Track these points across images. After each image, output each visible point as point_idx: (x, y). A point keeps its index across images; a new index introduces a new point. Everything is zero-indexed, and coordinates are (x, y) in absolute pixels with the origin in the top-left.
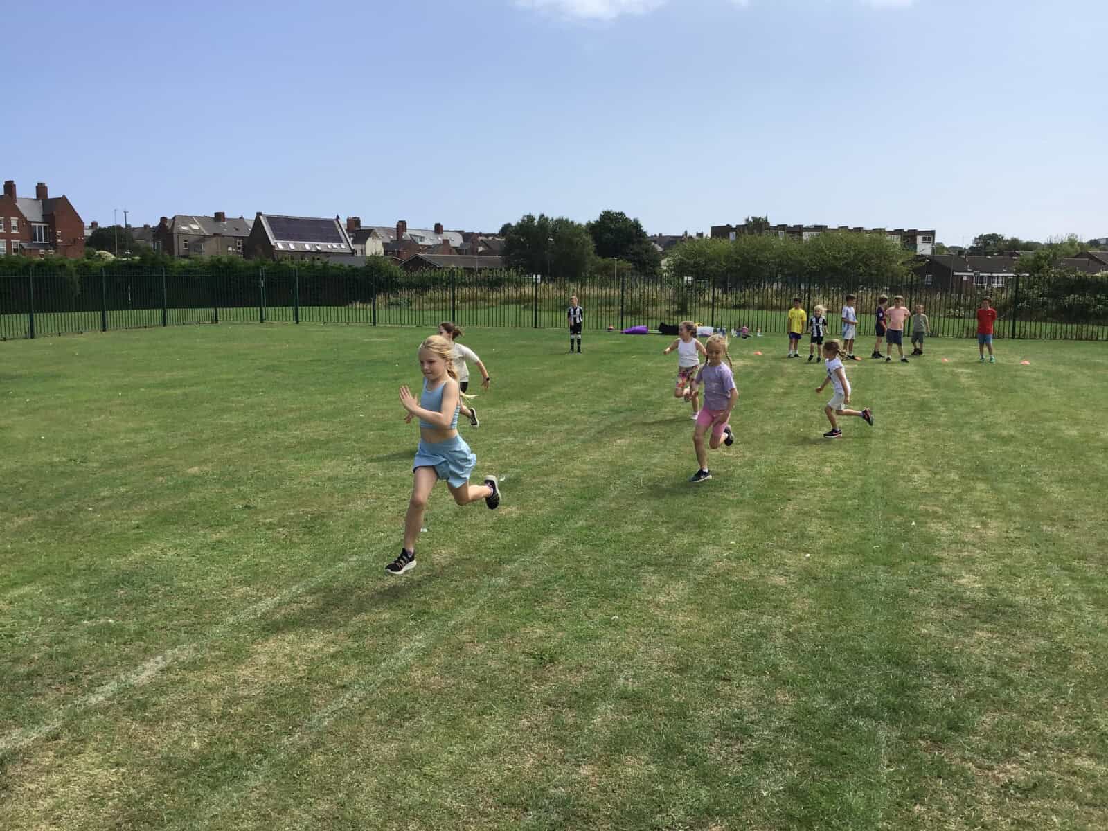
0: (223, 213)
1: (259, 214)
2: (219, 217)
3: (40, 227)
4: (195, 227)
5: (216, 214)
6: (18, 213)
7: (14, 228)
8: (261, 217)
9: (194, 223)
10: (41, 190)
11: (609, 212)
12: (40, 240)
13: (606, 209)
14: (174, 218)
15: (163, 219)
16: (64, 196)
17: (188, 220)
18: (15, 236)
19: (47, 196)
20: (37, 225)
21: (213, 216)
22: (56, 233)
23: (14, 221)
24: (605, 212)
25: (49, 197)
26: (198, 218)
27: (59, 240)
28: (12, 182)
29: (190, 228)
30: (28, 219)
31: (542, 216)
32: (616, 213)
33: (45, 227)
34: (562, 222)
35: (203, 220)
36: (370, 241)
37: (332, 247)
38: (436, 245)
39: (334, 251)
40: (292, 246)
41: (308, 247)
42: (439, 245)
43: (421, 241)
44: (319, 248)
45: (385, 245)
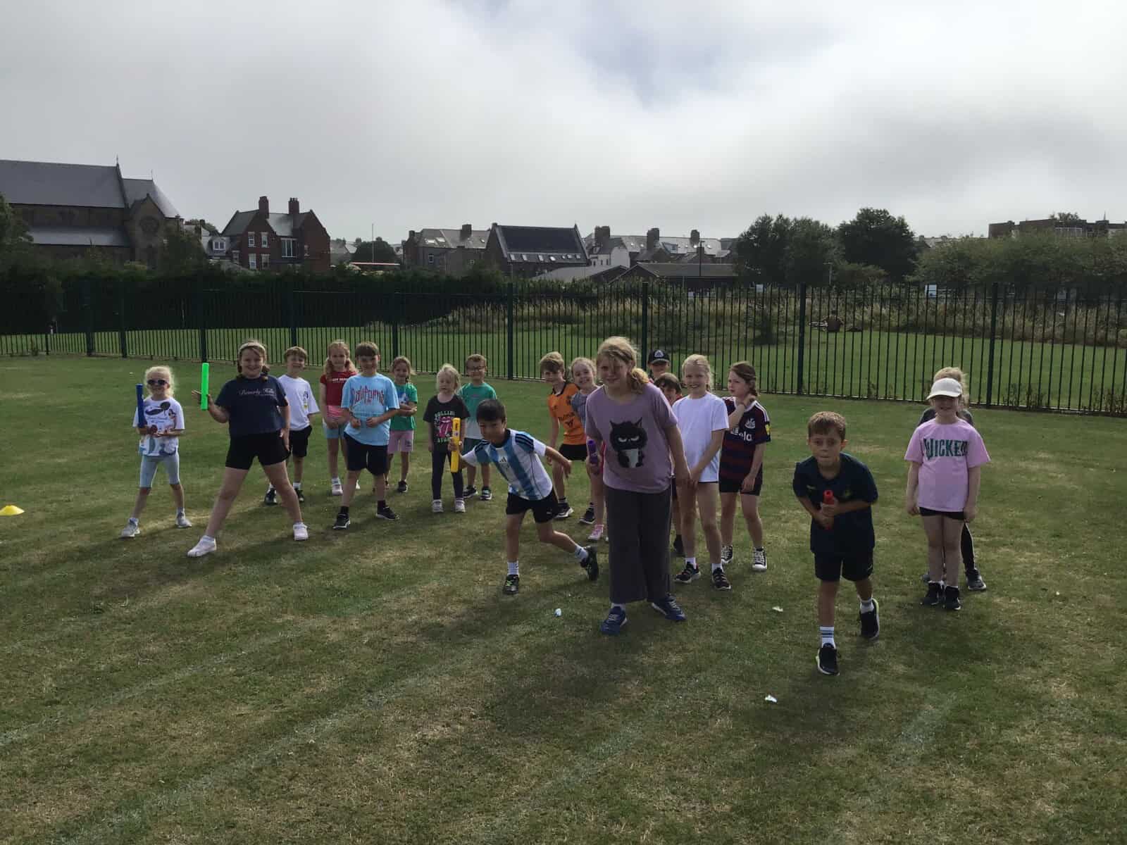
0: (470, 225)
2: (466, 230)
3: (289, 242)
4: (441, 240)
5: (464, 226)
6: (268, 229)
7: (264, 243)
8: (496, 228)
9: (441, 236)
10: (294, 204)
11: (868, 210)
12: (289, 254)
13: (865, 207)
14: (422, 231)
15: (412, 233)
16: (311, 211)
18: (265, 251)
19: (298, 211)
20: (286, 239)
21: (461, 229)
22: (304, 248)
23: (264, 236)
24: (863, 211)
26: (446, 231)
27: (306, 255)
28: (265, 198)
29: (437, 241)
30: (278, 234)
31: (781, 216)
32: (877, 211)
33: (293, 241)
34: (806, 223)
35: (450, 233)
36: (616, 251)
37: (566, 256)
38: (690, 254)
39: (568, 262)
40: (525, 258)
41: (541, 259)
42: (693, 253)
43: (673, 249)
44: (553, 259)
45: (633, 256)
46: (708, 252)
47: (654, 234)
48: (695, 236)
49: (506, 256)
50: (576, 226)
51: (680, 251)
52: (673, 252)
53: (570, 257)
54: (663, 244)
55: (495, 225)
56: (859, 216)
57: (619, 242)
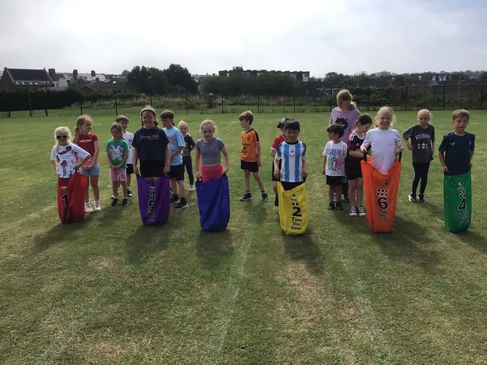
8: (7, 70)
11: (173, 65)
31: (143, 67)
32: (177, 65)
34: (153, 69)
36: (60, 80)
37: (43, 83)
38: (93, 81)
39: (44, 85)
40: (23, 83)
41: (31, 83)
42: (95, 81)
43: (85, 79)
44: (36, 84)
45: (68, 81)
46: (100, 80)
47: (75, 72)
48: (93, 73)
49: (14, 83)
50: (45, 69)
51: (88, 80)
52: (85, 80)
53: (44, 82)
54: (80, 76)
55: (6, 68)
56: (170, 67)
57: (61, 76)
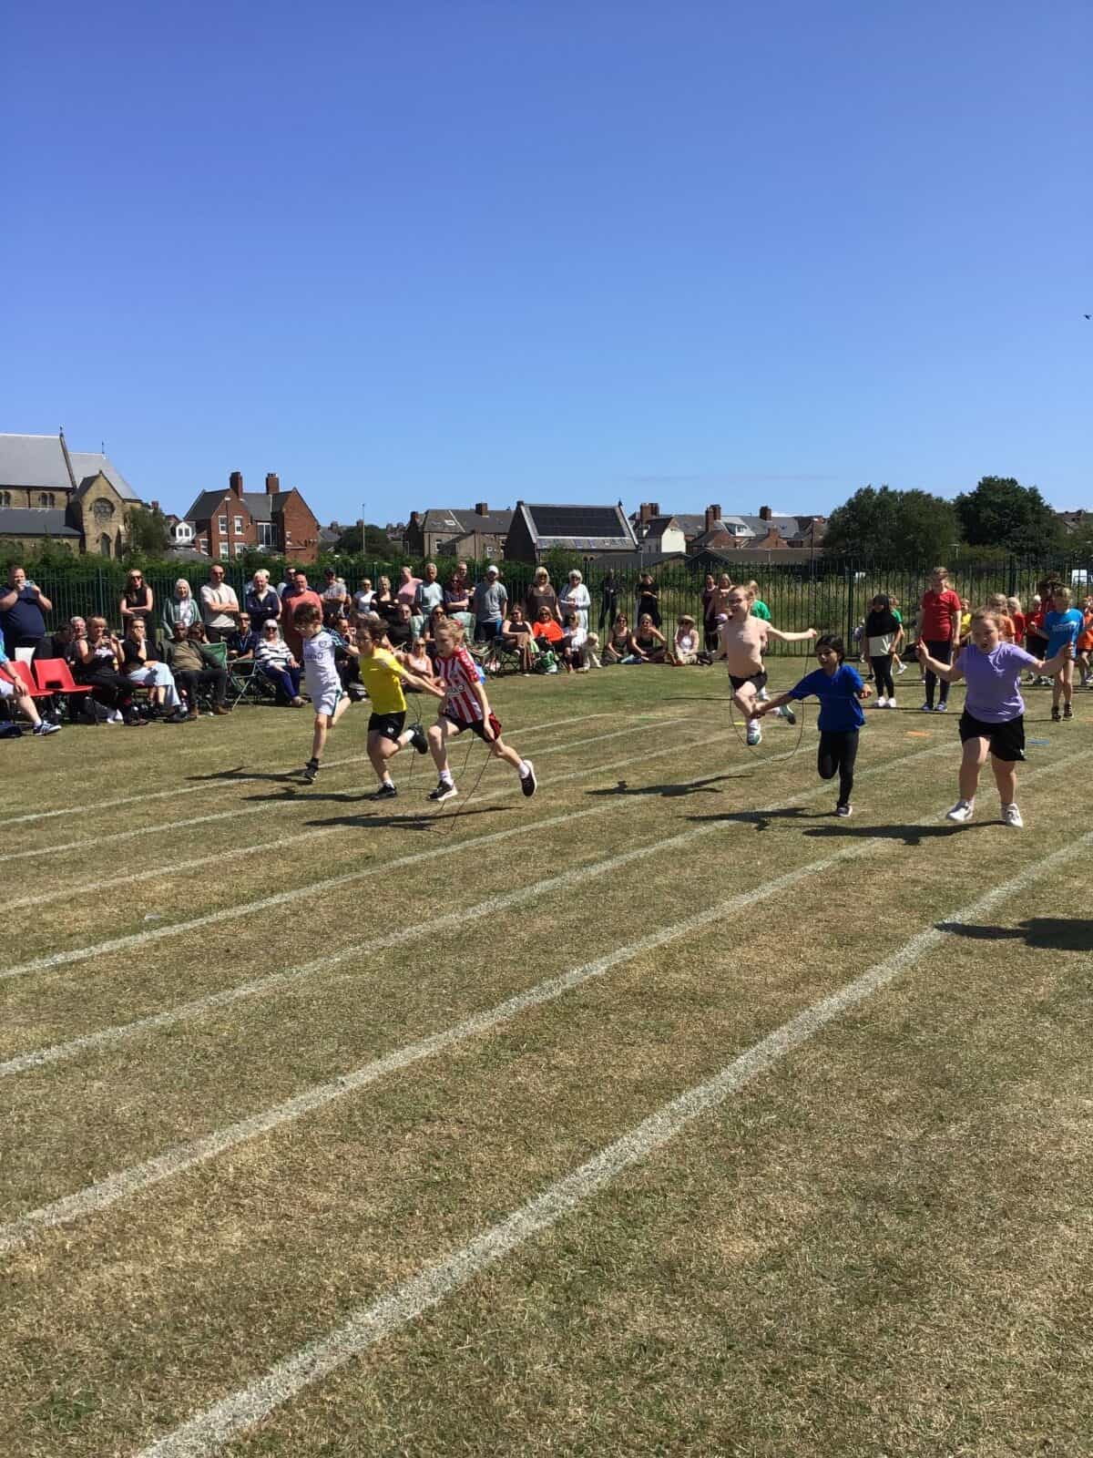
0: (486, 505)
1: (520, 504)
2: (480, 509)
3: (267, 527)
4: (450, 523)
5: (478, 506)
6: (243, 510)
7: (239, 529)
8: (523, 508)
9: (450, 518)
10: (271, 481)
11: (992, 479)
12: (267, 543)
13: (986, 475)
14: (427, 513)
15: (414, 515)
16: (296, 488)
17: (440, 515)
19: (277, 489)
20: (265, 524)
21: (474, 508)
22: (284, 535)
23: (238, 521)
24: (985, 479)
25: (281, 490)
26: (456, 512)
27: (289, 543)
28: (238, 473)
29: (445, 524)
30: (254, 518)
31: (885, 488)
32: (1003, 480)
33: (273, 527)
34: (916, 496)
35: (460, 515)
36: (668, 534)
38: (759, 536)
39: (612, 548)
42: (764, 536)
43: (738, 531)
44: (593, 544)
45: (690, 540)
47: (714, 511)
48: (765, 512)
49: (535, 541)
50: (620, 504)
51: (747, 533)
52: (739, 535)
54: (726, 524)
56: (980, 486)
57: (670, 520)
